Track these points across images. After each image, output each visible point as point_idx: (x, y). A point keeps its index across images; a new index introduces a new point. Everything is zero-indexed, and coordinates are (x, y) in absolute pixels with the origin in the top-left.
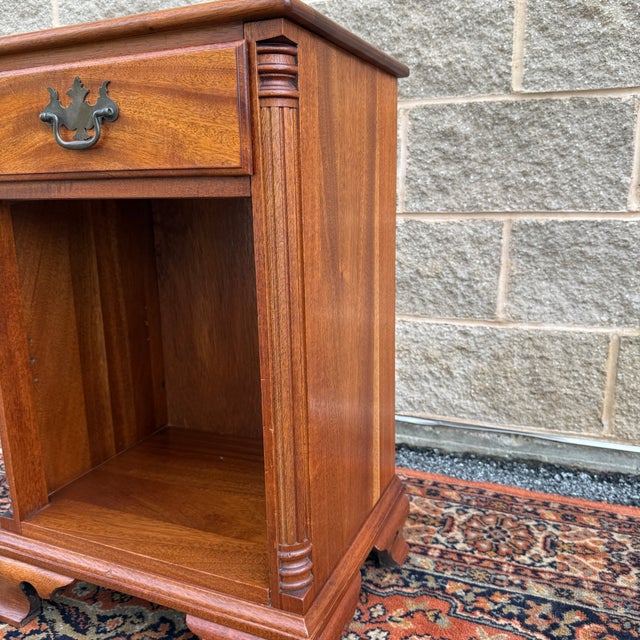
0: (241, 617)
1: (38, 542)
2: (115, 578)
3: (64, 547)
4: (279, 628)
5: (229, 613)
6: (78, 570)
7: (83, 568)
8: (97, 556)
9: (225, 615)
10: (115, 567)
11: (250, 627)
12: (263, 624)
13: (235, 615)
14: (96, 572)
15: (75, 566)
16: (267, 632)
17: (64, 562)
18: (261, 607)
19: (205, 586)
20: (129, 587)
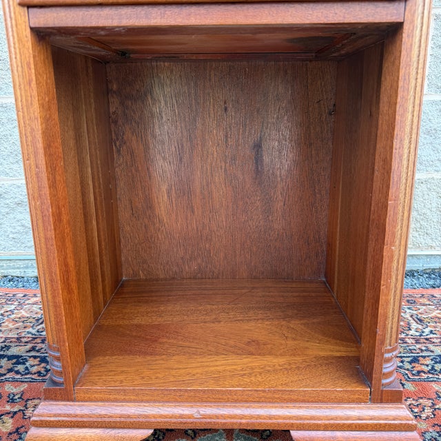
0: (348, 419)
1: (100, 403)
2: (204, 417)
3: (135, 401)
4: (386, 419)
5: (336, 418)
6: (159, 420)
7: (166, 417)
8: (176, 401)
9: (332, 422)
10: (201, 407)
11: (359, 425)
12: (371, 419)
13: (341, 418)
14: (181, 416)
15: (154, 417)
16: (376, 425)
17: (139, 416)
18: (363, 405)
19: (304, 401)
20: (224, 421)
